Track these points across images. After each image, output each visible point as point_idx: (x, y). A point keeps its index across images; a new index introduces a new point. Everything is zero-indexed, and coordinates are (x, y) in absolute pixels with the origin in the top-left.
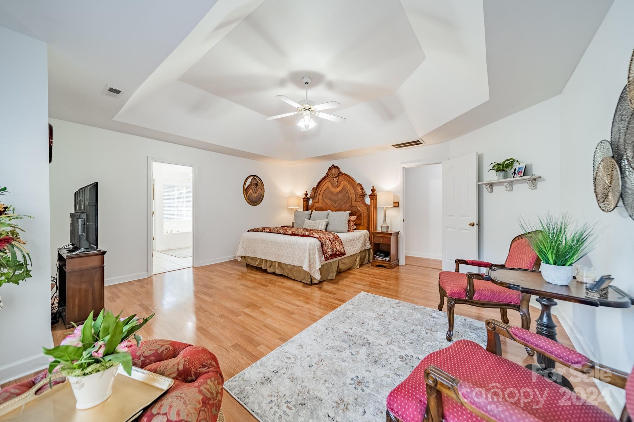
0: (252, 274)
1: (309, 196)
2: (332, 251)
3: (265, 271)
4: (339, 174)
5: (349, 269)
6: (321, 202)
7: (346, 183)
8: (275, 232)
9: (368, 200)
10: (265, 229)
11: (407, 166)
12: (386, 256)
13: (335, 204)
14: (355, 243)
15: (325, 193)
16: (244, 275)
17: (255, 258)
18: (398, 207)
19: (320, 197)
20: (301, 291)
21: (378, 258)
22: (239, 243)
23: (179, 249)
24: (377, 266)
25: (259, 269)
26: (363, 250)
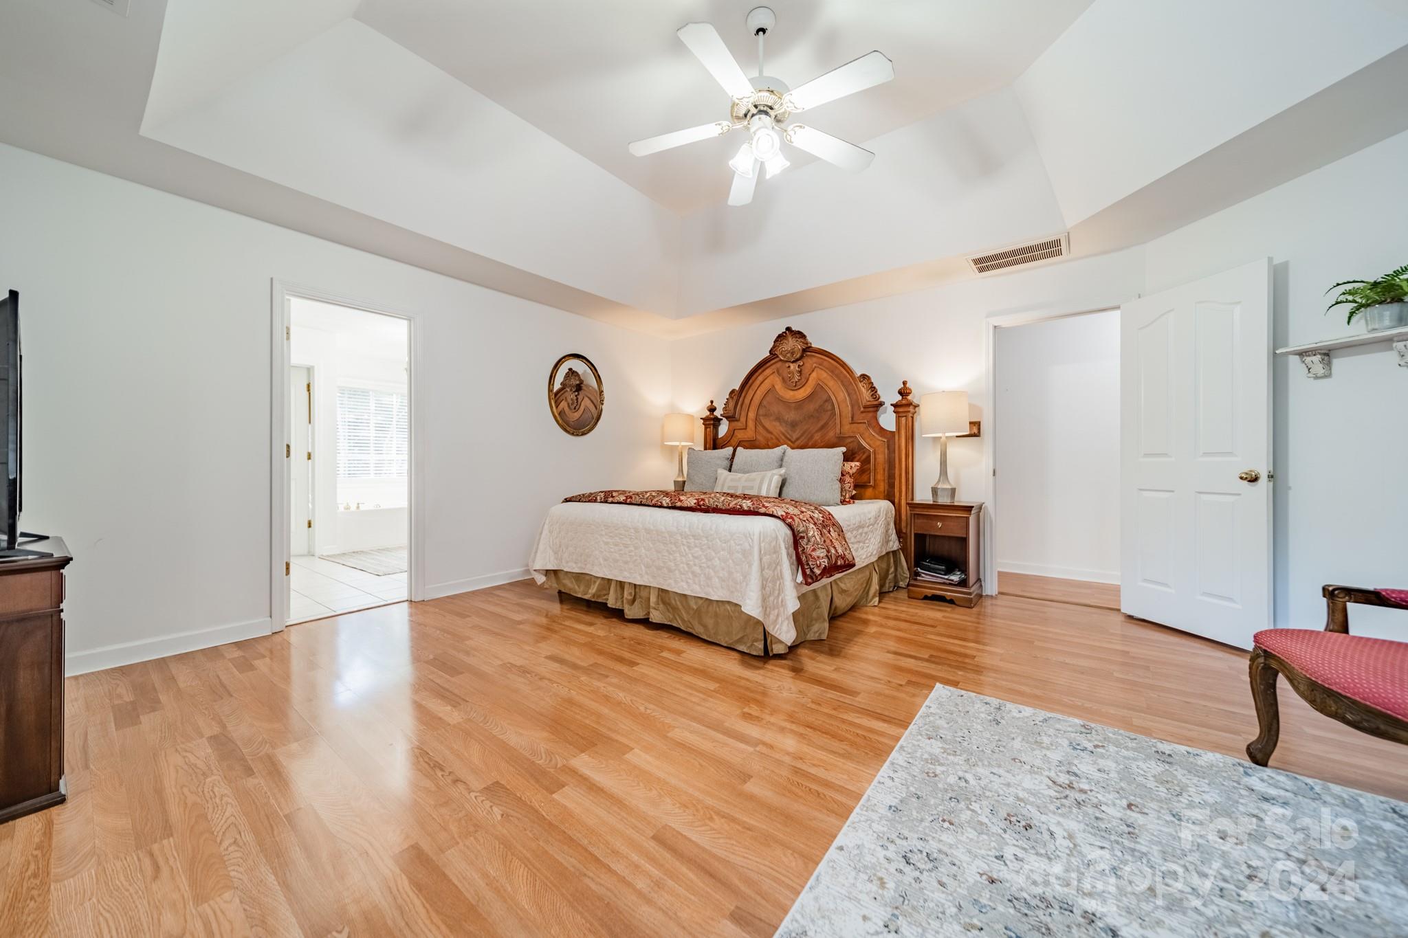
0: (580, 622)
1: (718, 413)
2: (827, 556)
3: (618, 614)
4: (804, 351)
5: (853, 608)
6: (753, 429)
7: (825, 375)
8: (644, 501)
9: (887, 420)
10: (614, 494)
11: (1004, 321)
12: (949, 571)
13: (794, 432)
14: (866, 533)
15: (765, 403)
16: (556, 626)
17: (587, 577)
18: (977, 435)
19: (752, 415)
20: (743, 683)
21: (926, 576)
22: (541, 533)
23: (379, 551)
24: (926, 598)
25: (597, 608)
26: (884, 553)
